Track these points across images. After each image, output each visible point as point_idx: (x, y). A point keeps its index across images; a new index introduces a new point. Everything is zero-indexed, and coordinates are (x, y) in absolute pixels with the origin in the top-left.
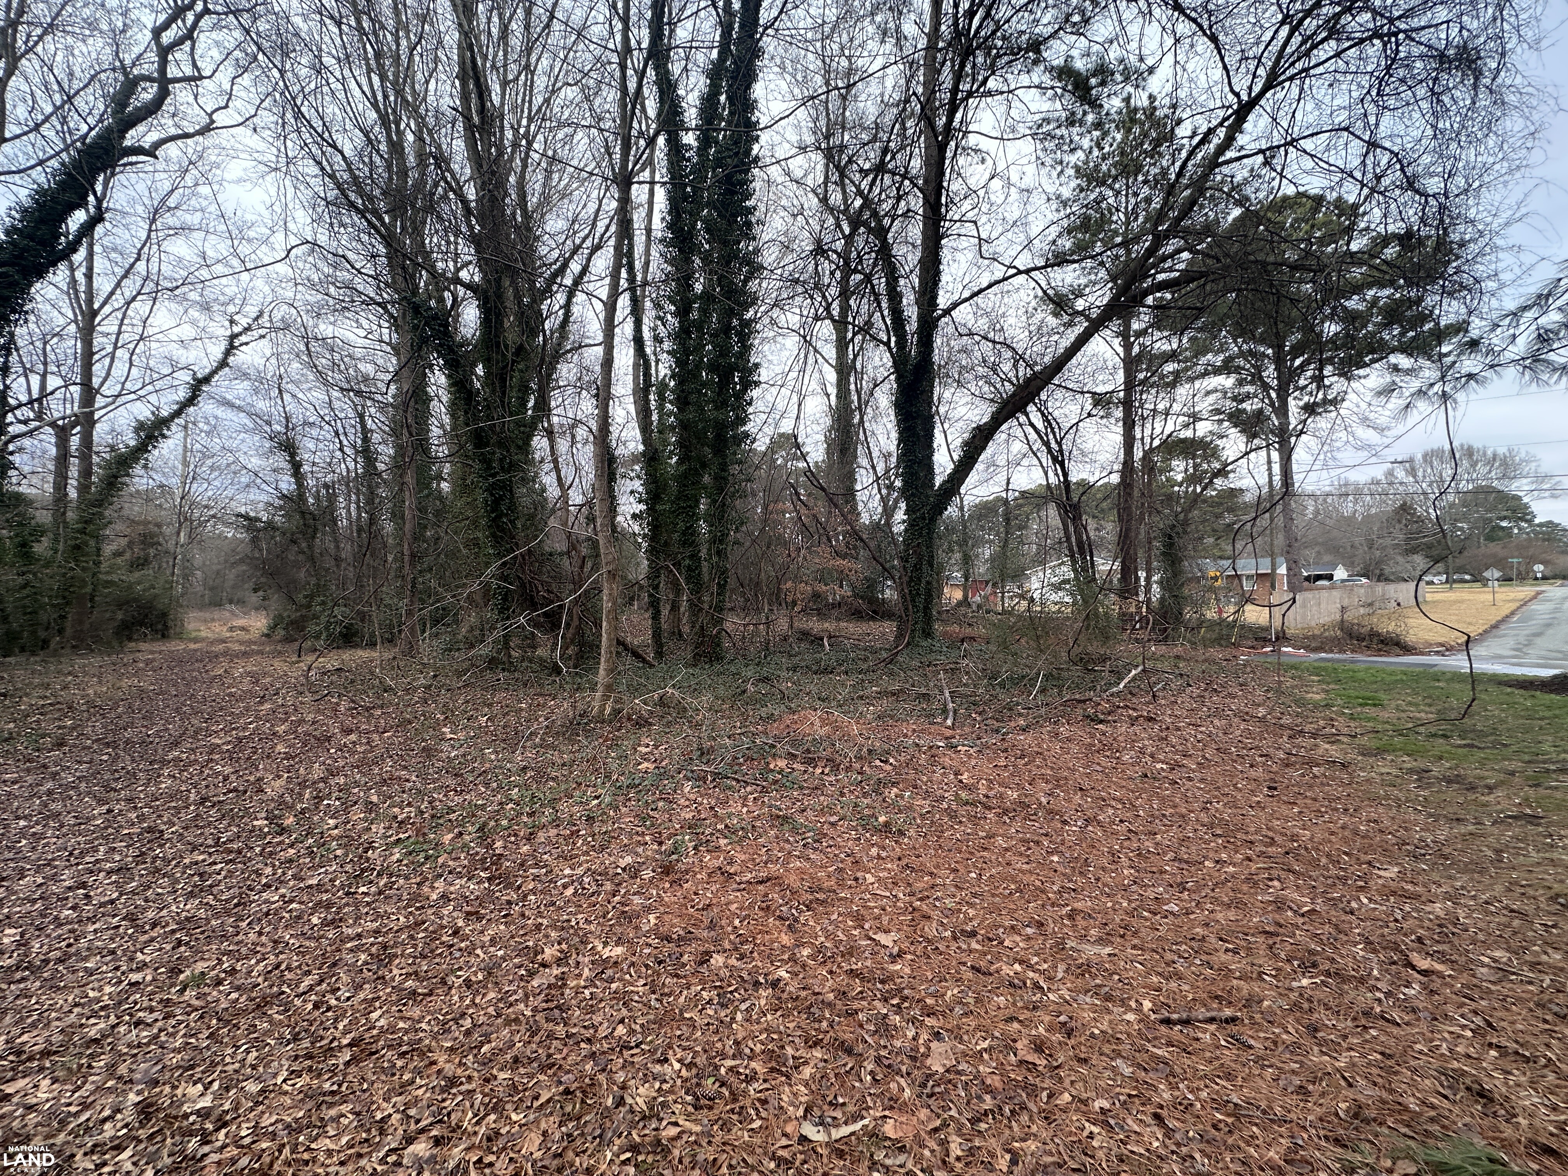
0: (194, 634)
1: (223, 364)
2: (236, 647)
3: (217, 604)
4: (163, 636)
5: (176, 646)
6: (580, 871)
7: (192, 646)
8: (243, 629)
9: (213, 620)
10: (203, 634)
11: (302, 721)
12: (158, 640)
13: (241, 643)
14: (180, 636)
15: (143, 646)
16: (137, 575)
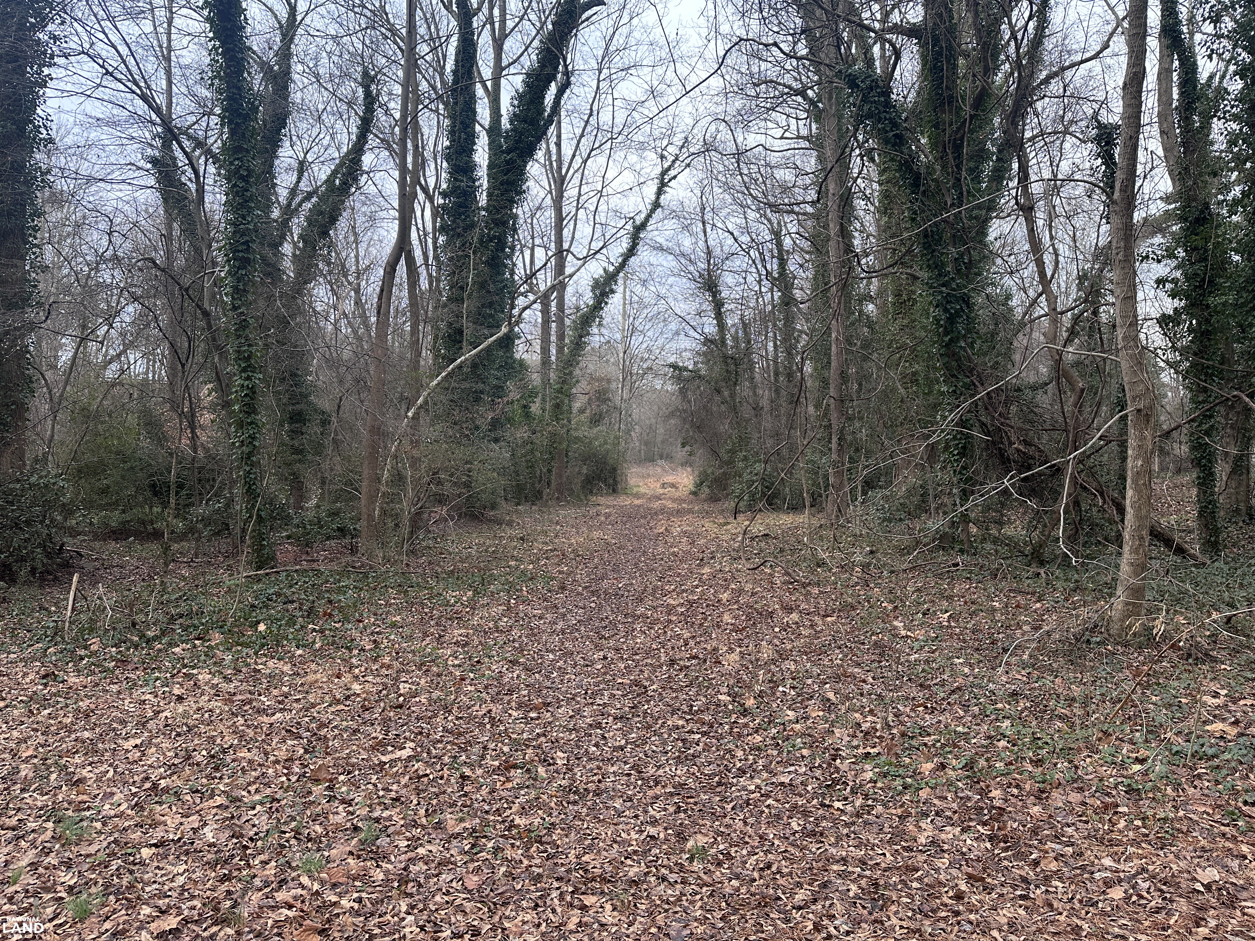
0: (635, 490)
1: (656, 205)
2: (670, 504)
3: (651, 459)
4: (614, 491)
5: (624, 501)
6: (1130, 867)
7: (637, 502)
8: (673, 486)
9: (649, 475)
10: (642, 490)
11: (741, 591)
12: (610, 495)
13: (674, 500)
14: (625, 492)
15: (602, 500)
16: (595, 430)
